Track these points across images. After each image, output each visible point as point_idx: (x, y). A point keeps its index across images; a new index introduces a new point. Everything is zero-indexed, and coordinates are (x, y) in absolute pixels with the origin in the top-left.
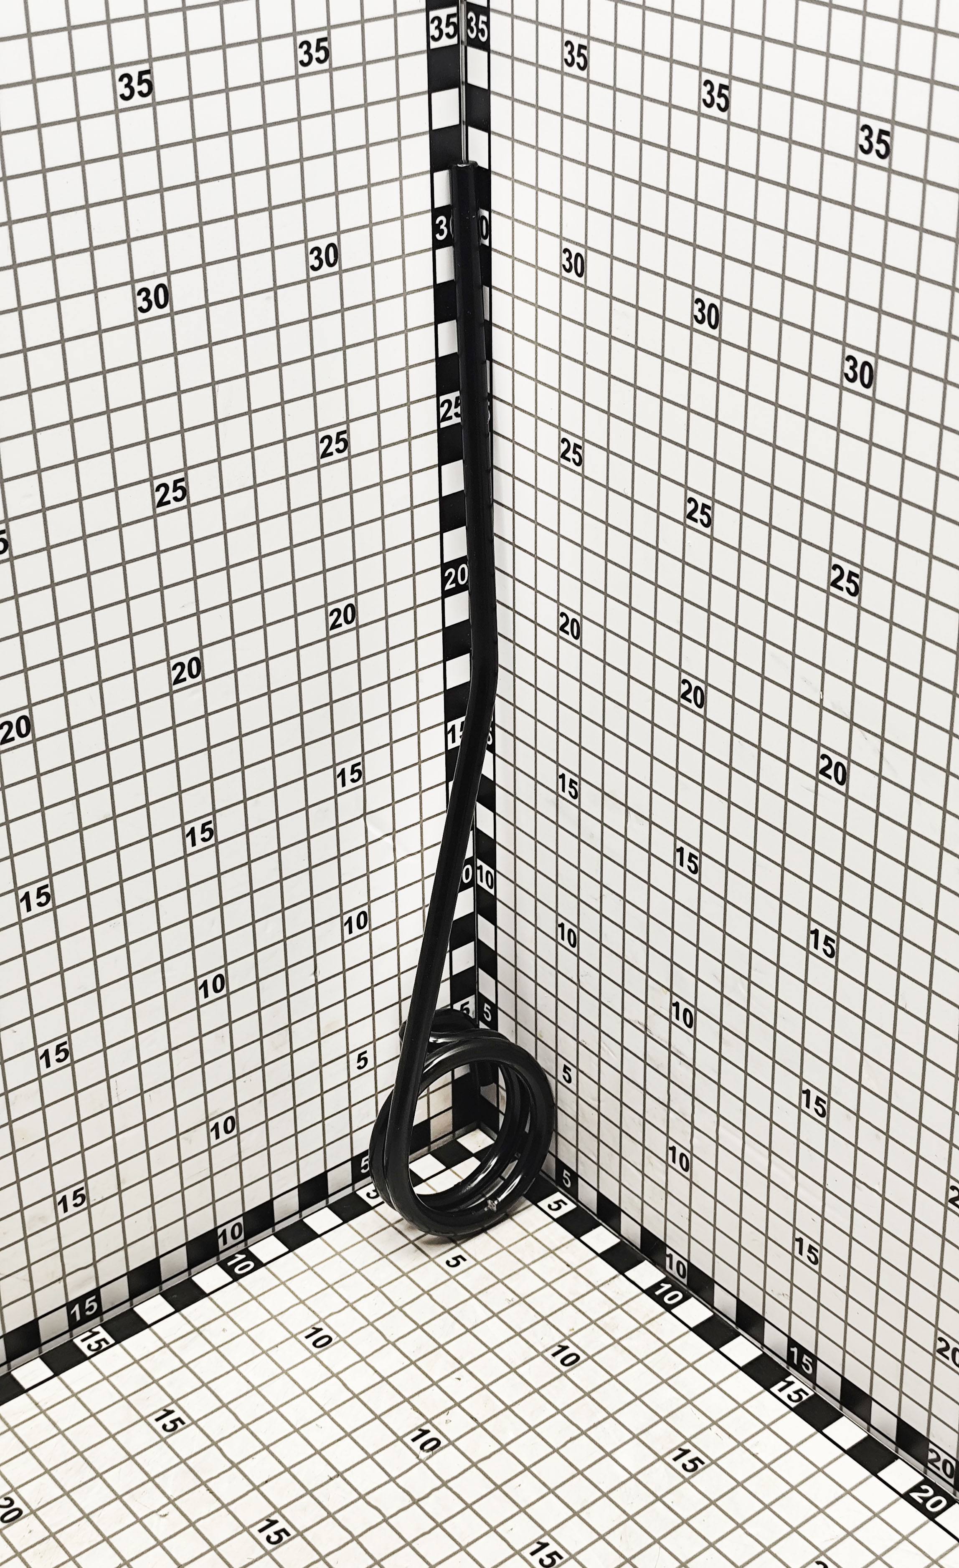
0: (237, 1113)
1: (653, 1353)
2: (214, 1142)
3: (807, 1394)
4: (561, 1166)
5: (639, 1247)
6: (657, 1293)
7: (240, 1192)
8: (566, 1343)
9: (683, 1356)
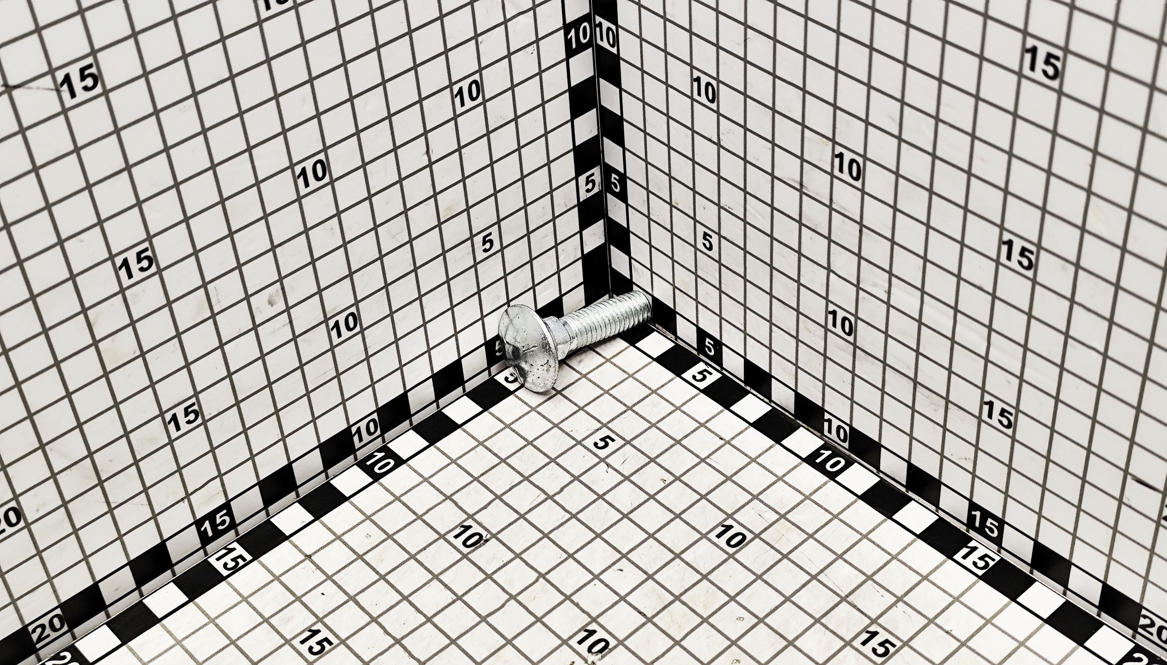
0: (358, 309)
1: (822, 527)
2: (336, 340)
3: (993, 560)
4: (702, 334)
5: (793, 412)
6: (818, 461)
7: (371, 388)
8: (729, 522)
9: (855, 527)
